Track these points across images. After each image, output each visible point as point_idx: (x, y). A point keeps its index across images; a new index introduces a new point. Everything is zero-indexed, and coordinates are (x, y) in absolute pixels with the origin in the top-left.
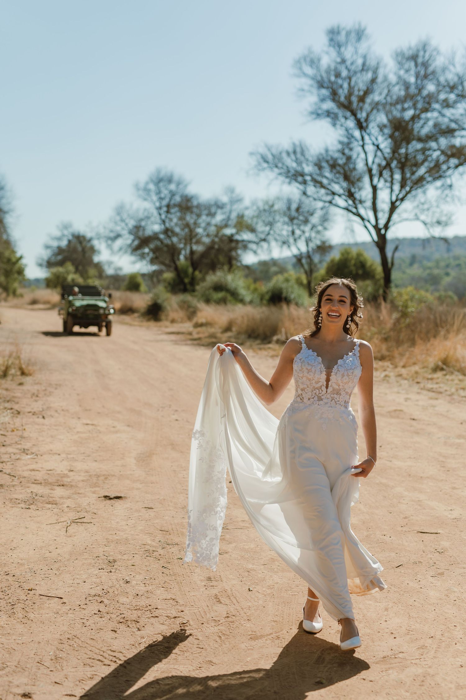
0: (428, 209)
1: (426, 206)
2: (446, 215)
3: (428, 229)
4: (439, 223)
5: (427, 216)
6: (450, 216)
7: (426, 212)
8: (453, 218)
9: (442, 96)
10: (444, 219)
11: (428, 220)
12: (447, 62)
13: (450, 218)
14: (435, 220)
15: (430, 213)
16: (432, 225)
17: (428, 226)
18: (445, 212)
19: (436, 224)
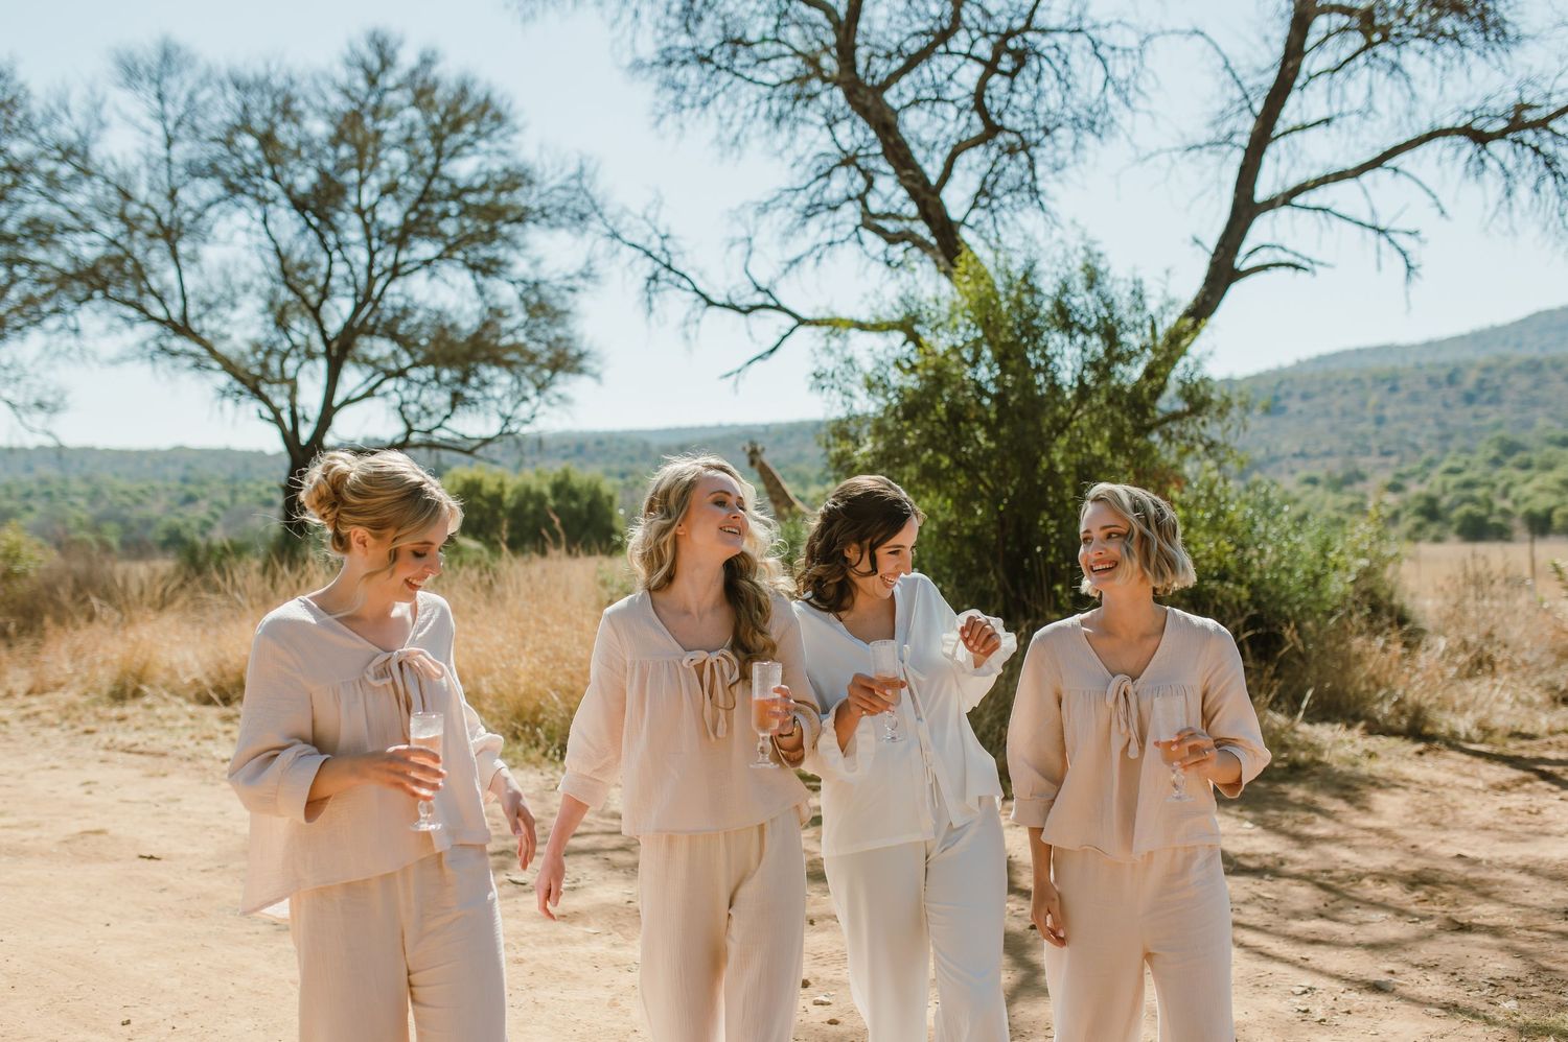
0: (17, 380)
1: (12, 374)
2: (54, 393)
3: (19, 417)
4: (40, 405)
5: (15, 391)
6: (61, 394)
7: (13, 385)
8: (68, 399)
9: (45, 166)
10: (49, 399)
11: (18, 400)
12: (53, 103)
13: (62, 399)
14: (32, 401)
15: (22, 385)
16: (27, 409)
17: (19, 411)
18: (52, 387)
19: (36, 409)
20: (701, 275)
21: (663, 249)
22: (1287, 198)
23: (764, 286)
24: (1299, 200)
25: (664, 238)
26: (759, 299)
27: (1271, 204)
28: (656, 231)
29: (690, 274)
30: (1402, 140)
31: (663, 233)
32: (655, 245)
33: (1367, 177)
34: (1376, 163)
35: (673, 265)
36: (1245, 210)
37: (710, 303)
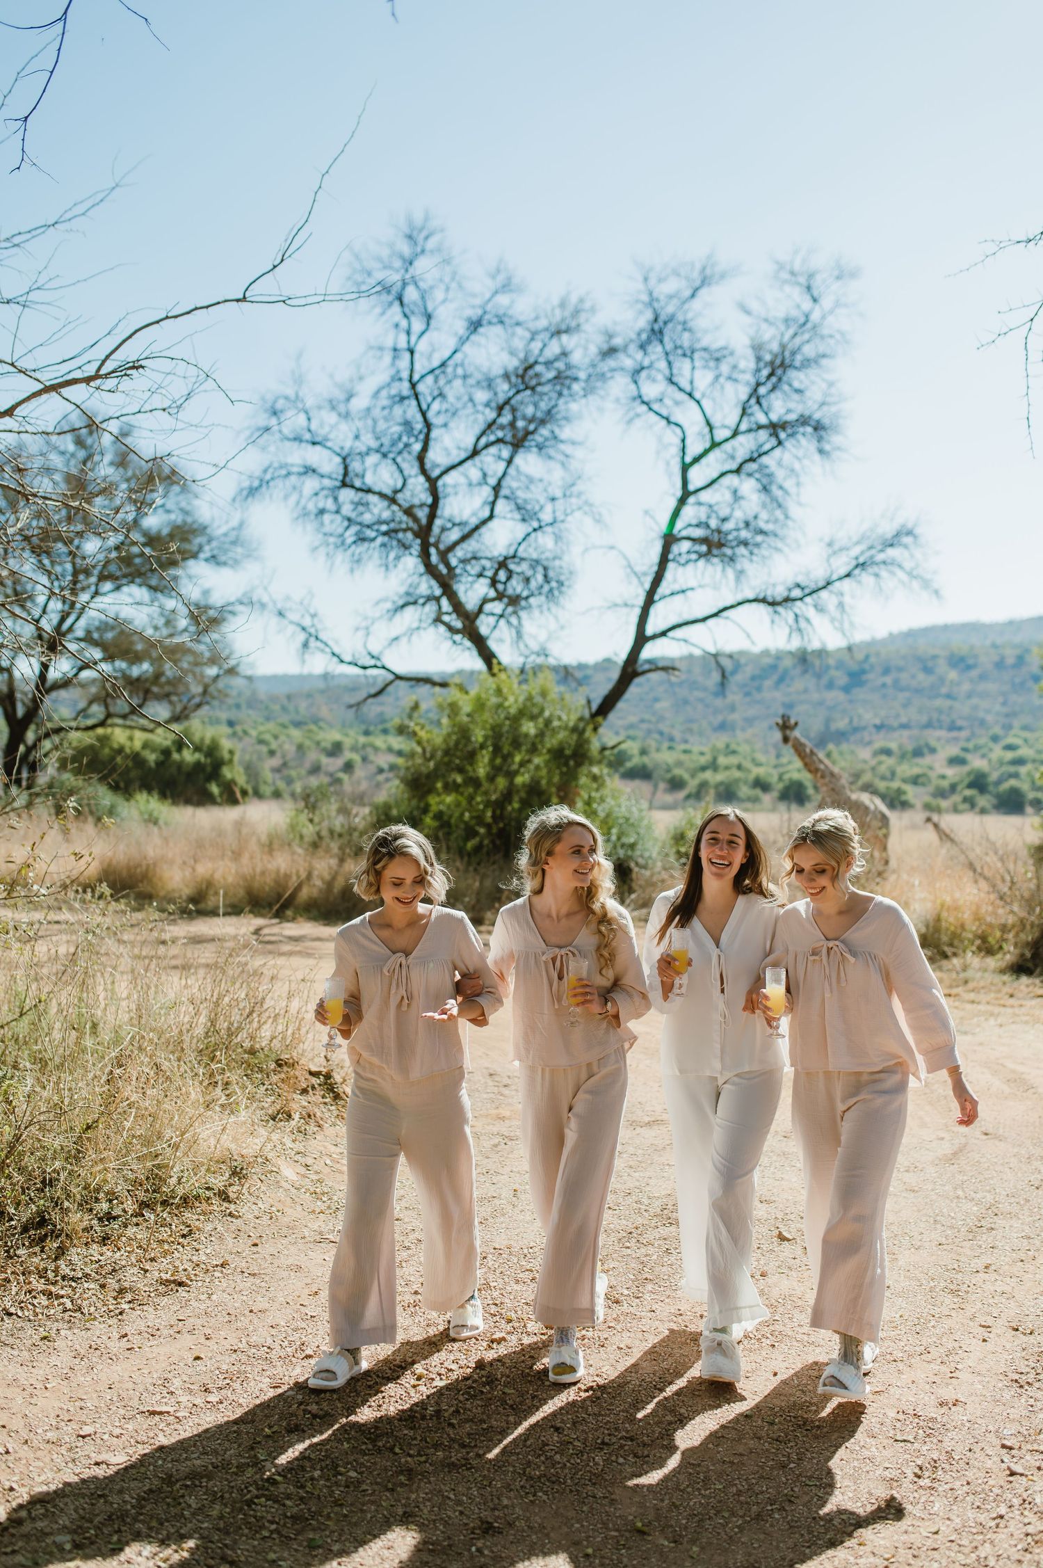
20: (337, 642)
21: (313, 626)
22: (664, 634)
23: (375, 653)
24: (670, 634)
25: (313, 616)
26: (372, 662)
27: (654, 637)
28: (308, 611)
29: (330, 643)
30: (728, 604)
31: (312, 611)
32: (307, 622)
33: (711, 622)
34: (716, 615)
35: (320, 636)
36: (641, 639)
37: (342, 661)
